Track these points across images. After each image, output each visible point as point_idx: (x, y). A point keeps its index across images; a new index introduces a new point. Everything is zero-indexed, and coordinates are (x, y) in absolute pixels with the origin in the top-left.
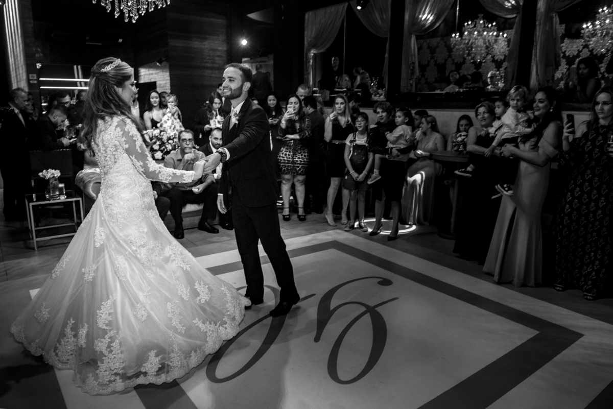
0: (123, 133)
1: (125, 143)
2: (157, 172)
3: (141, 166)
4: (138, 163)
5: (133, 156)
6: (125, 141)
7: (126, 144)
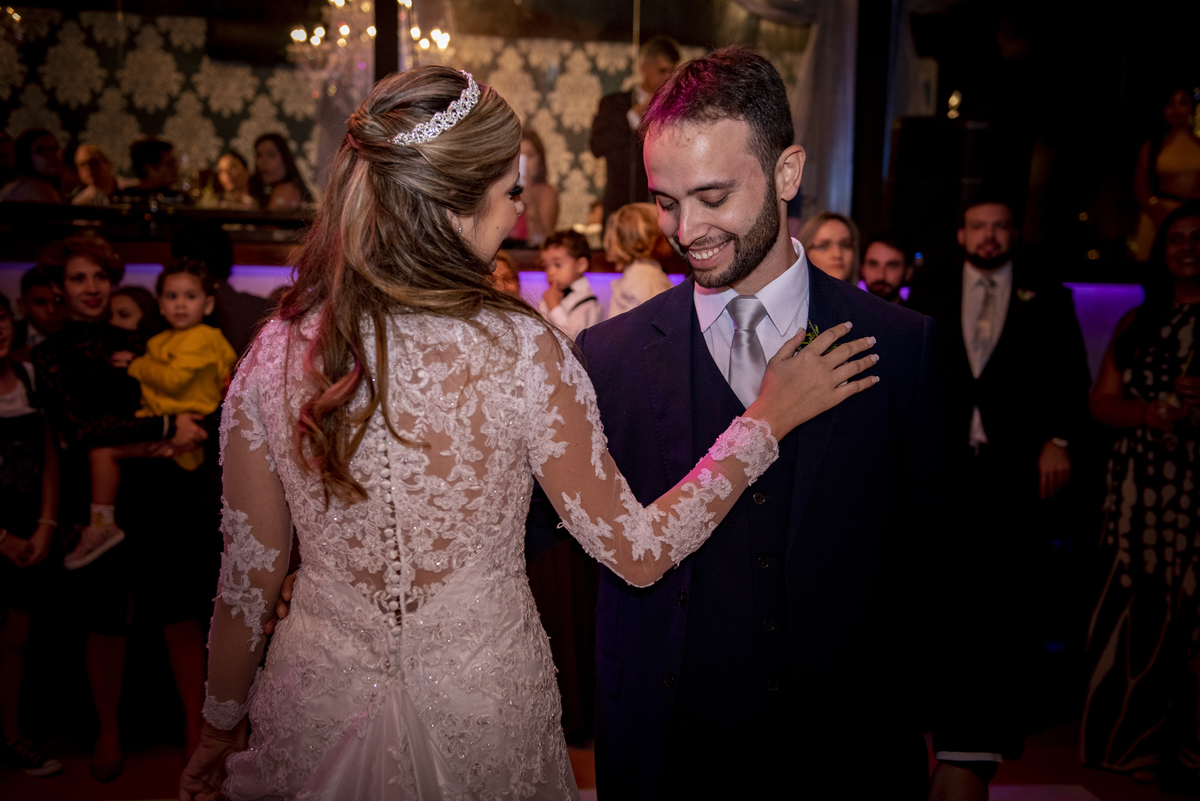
0: (556, 392)
1: (553, 431)
2: (657, 555)
3: (603, 538)
4: (592, 526)
5: (573, 498)
6: (555, 424)
7: (556, 439)
